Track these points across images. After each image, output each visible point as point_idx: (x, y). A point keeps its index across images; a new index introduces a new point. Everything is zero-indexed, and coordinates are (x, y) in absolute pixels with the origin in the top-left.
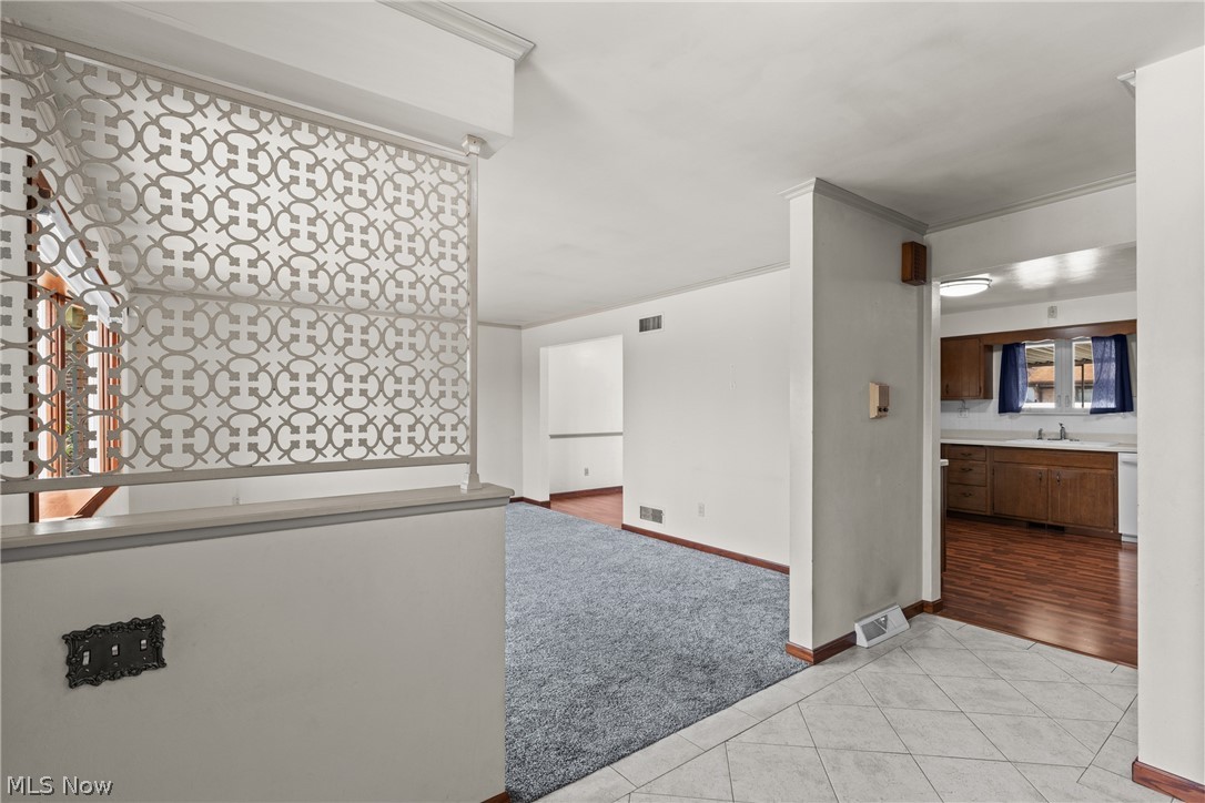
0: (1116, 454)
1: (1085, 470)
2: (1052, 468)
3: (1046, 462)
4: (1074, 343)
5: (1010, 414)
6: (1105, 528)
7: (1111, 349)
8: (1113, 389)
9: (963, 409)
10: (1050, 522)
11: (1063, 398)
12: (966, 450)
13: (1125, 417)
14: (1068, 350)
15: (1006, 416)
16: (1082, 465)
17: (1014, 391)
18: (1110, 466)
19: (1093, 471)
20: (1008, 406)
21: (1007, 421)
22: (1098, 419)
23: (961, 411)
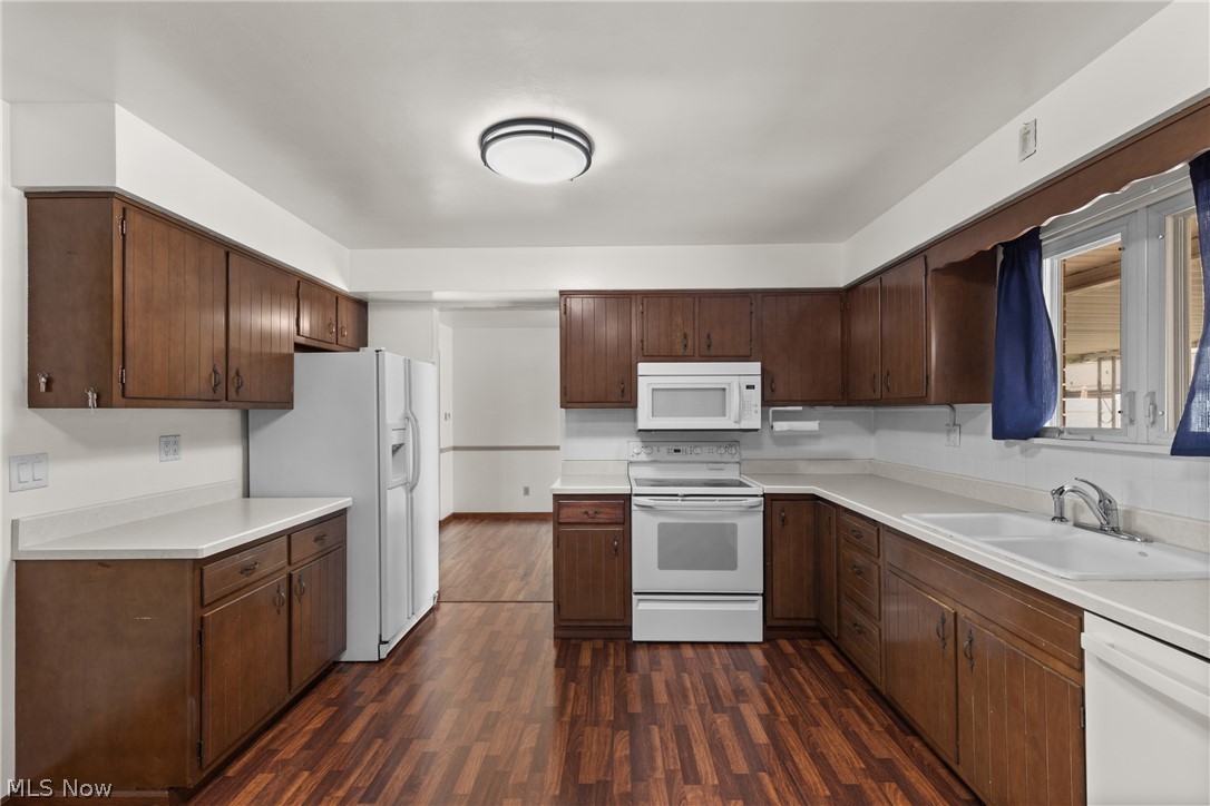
2: (962, 612)
11: (1140, 400)
12: (857, 524)
19: (1034, 657)
21: (1019, 462)
23: (949, 431)
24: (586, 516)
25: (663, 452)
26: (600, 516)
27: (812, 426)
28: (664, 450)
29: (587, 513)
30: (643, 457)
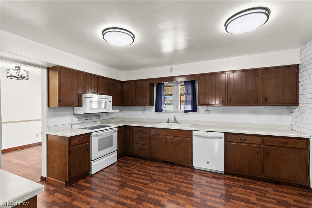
0: (192, 131)
1: (182, 138)
2: (170, 137)
3: (168, 134)
4: (179, 84)
5: (159, 112)
6: (188, 164)
7: (190, 87)
8: (191, 102)
9: (144, 110)
10: (170, 161)
11: (176, 106)
12: (141, 129)
13: (194, 114)
14: (177, 87)
15: (158, 113)
16: (181, 136)
17: (160, 103)
18: (190, 137)
19: (184, 139)
20: (158, 109)
21: (158, 115)
22: (186, 114)
23: (144, 111)
24: (79, 142)
25: (83, 120)
26: (83, 141)
27: (118, 111)
28: (83, 119)
29: (79, 141)
30: (78, 122)
